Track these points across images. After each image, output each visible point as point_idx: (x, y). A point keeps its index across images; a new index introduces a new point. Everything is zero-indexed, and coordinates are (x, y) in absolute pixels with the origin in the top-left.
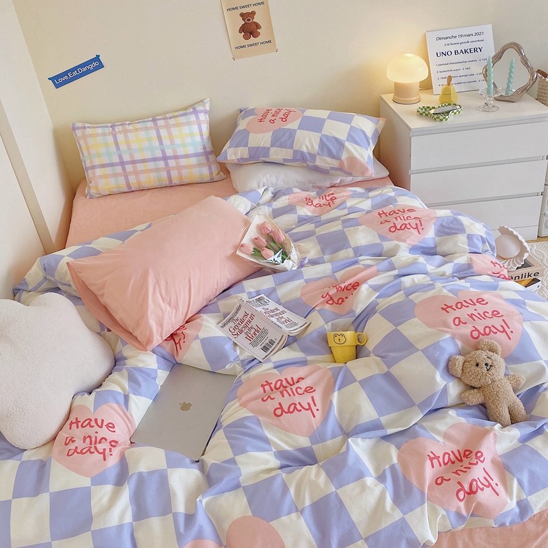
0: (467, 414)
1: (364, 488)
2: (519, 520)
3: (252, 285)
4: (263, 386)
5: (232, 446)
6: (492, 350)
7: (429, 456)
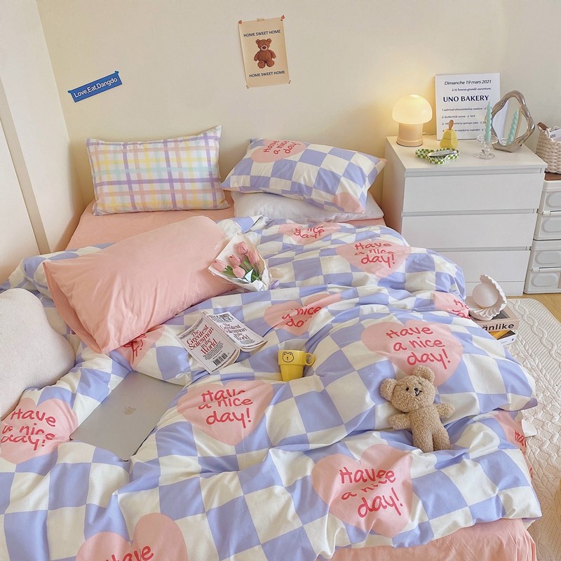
0: (391, 437)
1: (271, 495)
2: (419, 543)
3: (219, 302)
4: (204, 395)
5: (159, 447)
6: (426, 376)
7: (341, 471)
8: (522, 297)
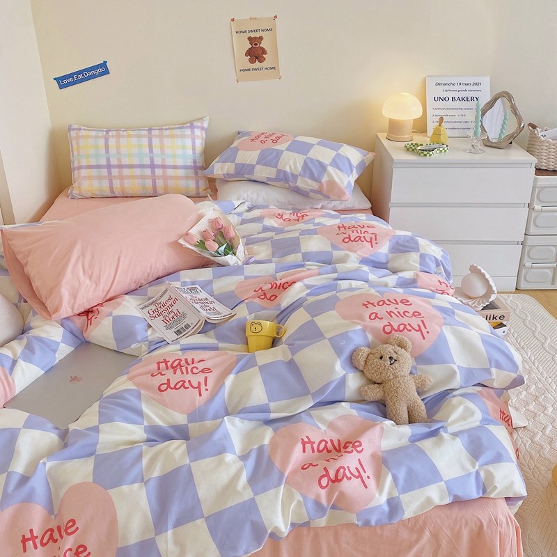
1: (221, 463)
2: (388, 522)
3: (188, 276)
4: (159, 363)
5: (101, 414)
6: (401, 345)
7: (302, 439)
8: (515, 293)
